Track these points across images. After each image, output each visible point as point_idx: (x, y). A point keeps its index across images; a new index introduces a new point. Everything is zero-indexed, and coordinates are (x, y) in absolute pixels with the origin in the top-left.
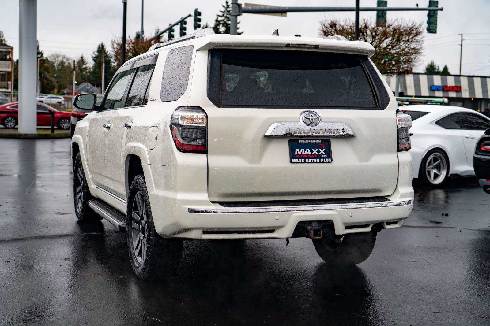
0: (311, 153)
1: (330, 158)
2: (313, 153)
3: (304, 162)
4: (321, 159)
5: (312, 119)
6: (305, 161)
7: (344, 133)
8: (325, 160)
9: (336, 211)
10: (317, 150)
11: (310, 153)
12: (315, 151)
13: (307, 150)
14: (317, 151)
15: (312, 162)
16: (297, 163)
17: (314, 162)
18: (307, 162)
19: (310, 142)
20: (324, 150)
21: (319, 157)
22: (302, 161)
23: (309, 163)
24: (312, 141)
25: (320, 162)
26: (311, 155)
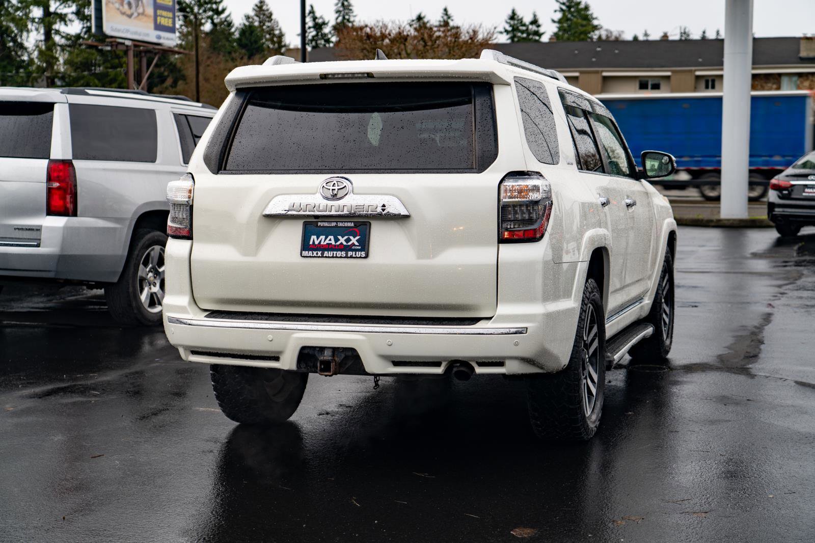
0: (336, 241)
1: (364, 251)
2: (338, 243)
3: (321, 256)
6: (322, 254)
7: (385, 212)
8: (355, 254)
9: (362, 335)
10: (346, 237)
11: (333, 242)
12: (342, 240)
13: (330, 237)
14: (345, 240)
15: (333, 257)
16: (310, 257)
17: (336, 257)
18: (326, 257)
19: (336, 226)
20: (358, 237)
21: (347, 248)
22: (317, 254)
23: (329, 257)
24: (339, 223)
25: (346, 257)
26: (335, 246)
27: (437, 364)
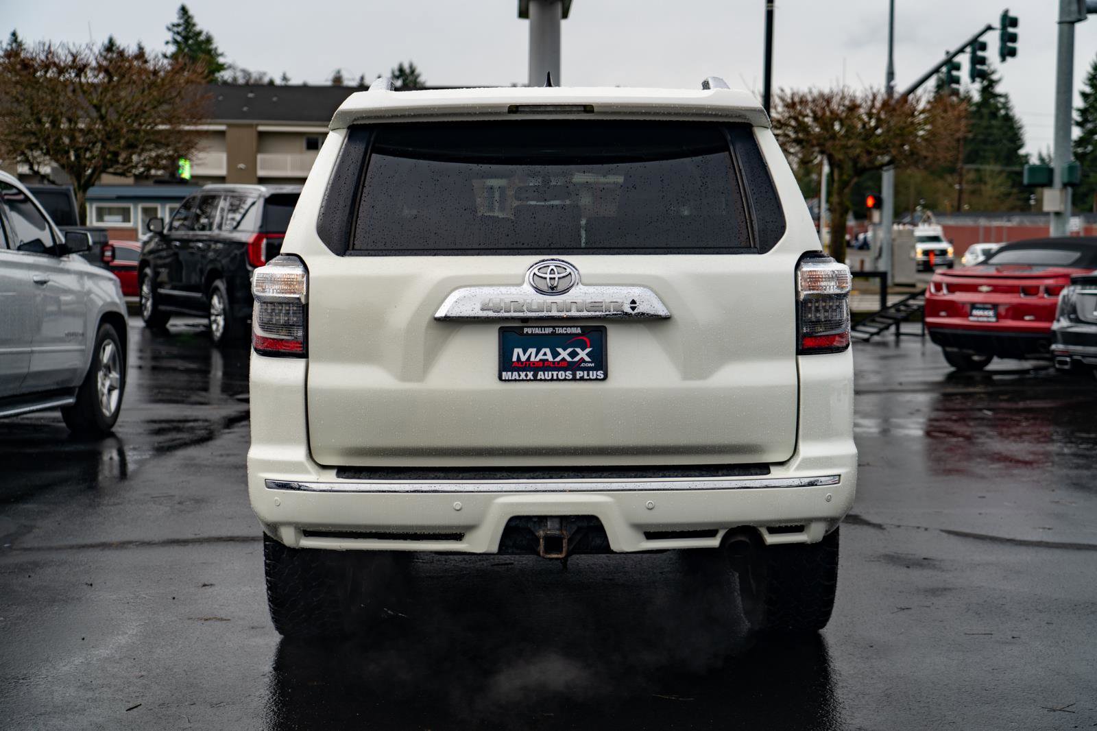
0: (554, 357)
1: (602, 370)
2: (558, 359)
3: (532, 378)
4: (578, 373)
5: (551, 278)
6: (535, 376)
7: (636, 311)
8: (588, 375)
9: (608, 495)
10: (570, 350)
11: (550, 358)
12: (564, 354)
13: (543, 350)
14: (569, 354)
15: (552, 380)
16: (515, 380)
17: (558, 380)
18: (541, 380)
19: (553, 334)
20: (588, 350)
21: (573, 367)
22: (526, 375)
23: (545, 380)
24: (557, 329)
25: (574, 379)
26: (554, 363)
27: (711, 533)
